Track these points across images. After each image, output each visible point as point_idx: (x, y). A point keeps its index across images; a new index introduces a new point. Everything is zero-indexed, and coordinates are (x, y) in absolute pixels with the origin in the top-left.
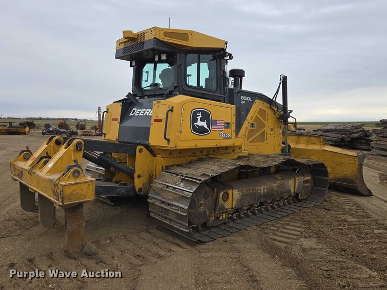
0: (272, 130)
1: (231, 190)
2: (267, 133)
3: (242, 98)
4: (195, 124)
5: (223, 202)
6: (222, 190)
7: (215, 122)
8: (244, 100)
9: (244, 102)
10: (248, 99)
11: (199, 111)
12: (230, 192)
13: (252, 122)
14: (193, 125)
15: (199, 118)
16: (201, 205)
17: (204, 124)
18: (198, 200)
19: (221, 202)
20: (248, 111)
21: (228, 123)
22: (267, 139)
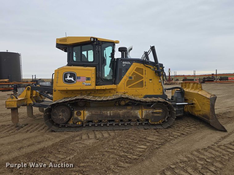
0: (151, 80)
1: (83, 111)
2: (145, 82)
3: (124, 63)
4: (66, 79)
5: (77, 116)
6: (77, 110)
7: (79, 78)
8: (125, 64)
9: (125, 65)
10: (128, 63)
11: (68, 73)
12: (82, 112)
13: (130, 76)
14: (65, 79)
15: (68, 76)
16: (60, 115)
17: (72, 79)
18: (58, 113)
19: (75, 115)
20: (127, 70)
21: (88, 78)
22: (145, 86)
